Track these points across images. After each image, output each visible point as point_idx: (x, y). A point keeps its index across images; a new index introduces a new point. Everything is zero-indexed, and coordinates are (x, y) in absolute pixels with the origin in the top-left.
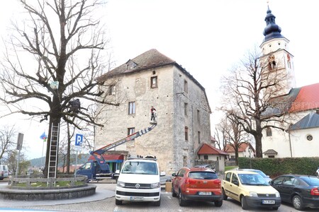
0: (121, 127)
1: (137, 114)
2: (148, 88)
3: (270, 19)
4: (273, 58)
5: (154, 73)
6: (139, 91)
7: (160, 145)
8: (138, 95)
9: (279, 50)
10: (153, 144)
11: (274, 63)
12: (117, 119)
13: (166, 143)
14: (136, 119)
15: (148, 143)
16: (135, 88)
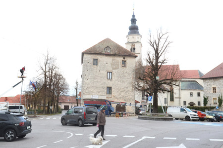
0: (102, 86)
1: (113, 80)
2: (120, 66)
3: (134, 20)
4: (134, 46)
5: (124, 58)
6: (115, 67)
7: (127, 98)
8: (114, 69)
9: (138, 42)
10: (123, 97)
11: (134, 49)
12: (99, 80)
13: (130, 97)
14: (113, 82)
15: (120, 96)
16: (112, 64)
